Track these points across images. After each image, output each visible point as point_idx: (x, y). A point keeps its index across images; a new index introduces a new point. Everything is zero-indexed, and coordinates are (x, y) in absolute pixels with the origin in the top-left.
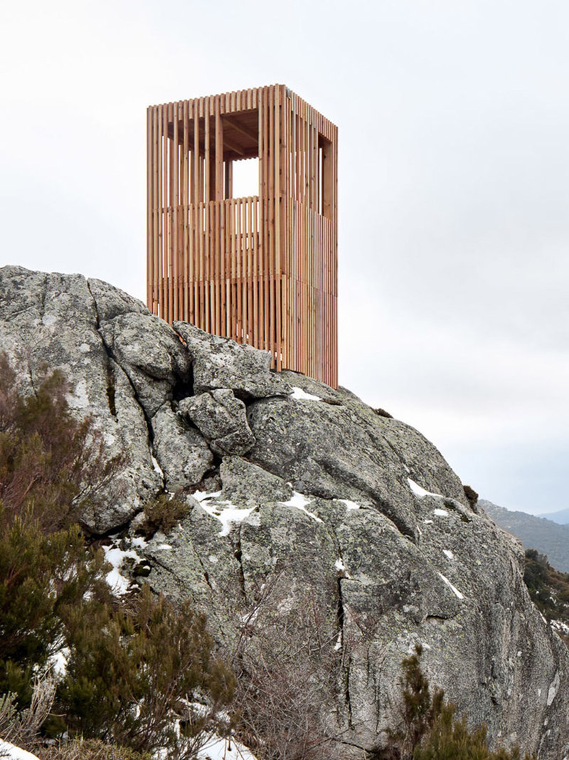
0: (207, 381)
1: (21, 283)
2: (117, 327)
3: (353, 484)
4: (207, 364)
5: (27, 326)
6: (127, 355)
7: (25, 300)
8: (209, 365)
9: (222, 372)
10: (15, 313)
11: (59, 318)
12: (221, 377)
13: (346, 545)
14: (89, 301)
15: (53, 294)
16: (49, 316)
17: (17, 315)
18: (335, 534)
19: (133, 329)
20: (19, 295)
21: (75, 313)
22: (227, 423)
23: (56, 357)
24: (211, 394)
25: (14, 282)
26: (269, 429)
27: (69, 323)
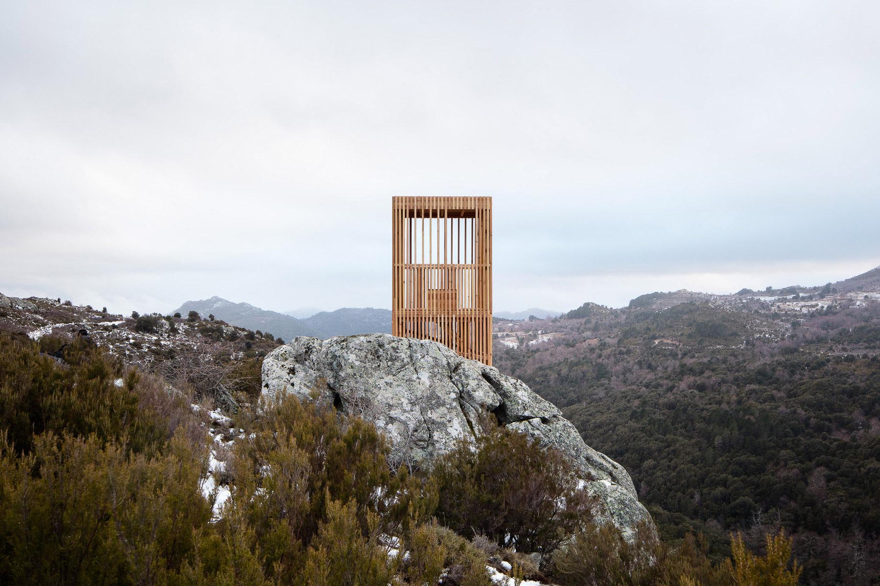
0: (522, 412)
1: (397, 348)
2: (463, 378)
3: (600, 468)
4: (519, 401)
5: (410, 380)
6: (477, 399)
7: (403, 361)
8: (520, 402)
9: (530, 406)
10: (399, 370)
11: (430, 374)
12: (530, 409)
13: (614, 510)
14: (445, 362)
15: (419, 355)
16: (423, 373)
17: (400, 372)
18: (607, 503)
19: (474, 379)
20: (398, 357)
21: (438, 370)
22: (544, 441)
23: (436, 402)
24: (529, 422)
25: (393, 348)
26: (561, 441)
27: (437, 378)
